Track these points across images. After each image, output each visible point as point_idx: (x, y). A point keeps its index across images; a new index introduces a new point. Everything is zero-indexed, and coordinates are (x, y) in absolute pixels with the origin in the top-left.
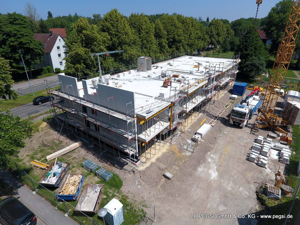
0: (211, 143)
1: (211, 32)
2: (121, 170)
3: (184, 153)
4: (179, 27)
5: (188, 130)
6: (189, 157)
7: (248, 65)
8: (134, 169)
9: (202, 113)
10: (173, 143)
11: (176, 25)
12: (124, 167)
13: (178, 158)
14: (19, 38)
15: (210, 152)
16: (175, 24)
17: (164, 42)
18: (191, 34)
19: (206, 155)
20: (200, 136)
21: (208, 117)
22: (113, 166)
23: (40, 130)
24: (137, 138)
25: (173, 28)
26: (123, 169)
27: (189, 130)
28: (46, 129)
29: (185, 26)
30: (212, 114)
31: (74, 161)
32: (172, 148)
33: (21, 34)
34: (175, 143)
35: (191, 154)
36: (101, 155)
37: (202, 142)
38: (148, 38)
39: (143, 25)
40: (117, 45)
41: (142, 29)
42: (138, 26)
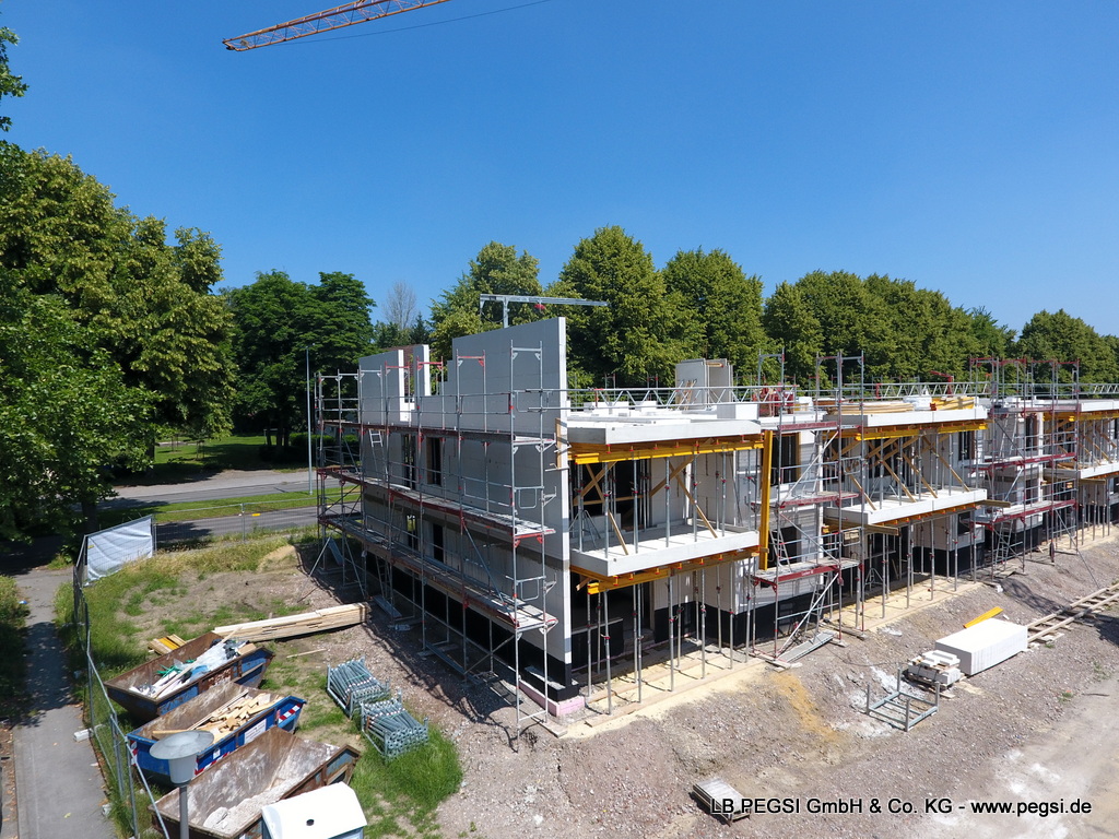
0: (1034, 712)
1: (1038, 356)
2: (479, 727)
3: (847, 725)
4: (872, 310)
5: (888, 630)
6: (876, 745)
8: (536, 730)
9: (979, 584)
10: (787, 665)
11: (860, 300)
12: (495, 714)
13: (805, 738)
14: (328, 333)
15: (1022, 751)
16: (854, 299)
17: (811, 352)
18: (930, 338)
19: (995, 761)
20: (954, 657)
21: (1016, 605)
22: (452, 706)
23: (261, 566)
24: (566, 557)
25: (849, 311)
26: (488, 720)
27: (894, 633)
28: (280, 569)
29: (901, 312)
30: (1043, 595)
31: (307, 665)
32: (773, 683)
33: (335, 323)
34: (798, 664)
35: (888, 735)
36: (419, 658)
37: (972, 696)
38: (733, 324)
39: (714, 280)
40: (609, 331)
41: (710, 293)
42: (696, 285)
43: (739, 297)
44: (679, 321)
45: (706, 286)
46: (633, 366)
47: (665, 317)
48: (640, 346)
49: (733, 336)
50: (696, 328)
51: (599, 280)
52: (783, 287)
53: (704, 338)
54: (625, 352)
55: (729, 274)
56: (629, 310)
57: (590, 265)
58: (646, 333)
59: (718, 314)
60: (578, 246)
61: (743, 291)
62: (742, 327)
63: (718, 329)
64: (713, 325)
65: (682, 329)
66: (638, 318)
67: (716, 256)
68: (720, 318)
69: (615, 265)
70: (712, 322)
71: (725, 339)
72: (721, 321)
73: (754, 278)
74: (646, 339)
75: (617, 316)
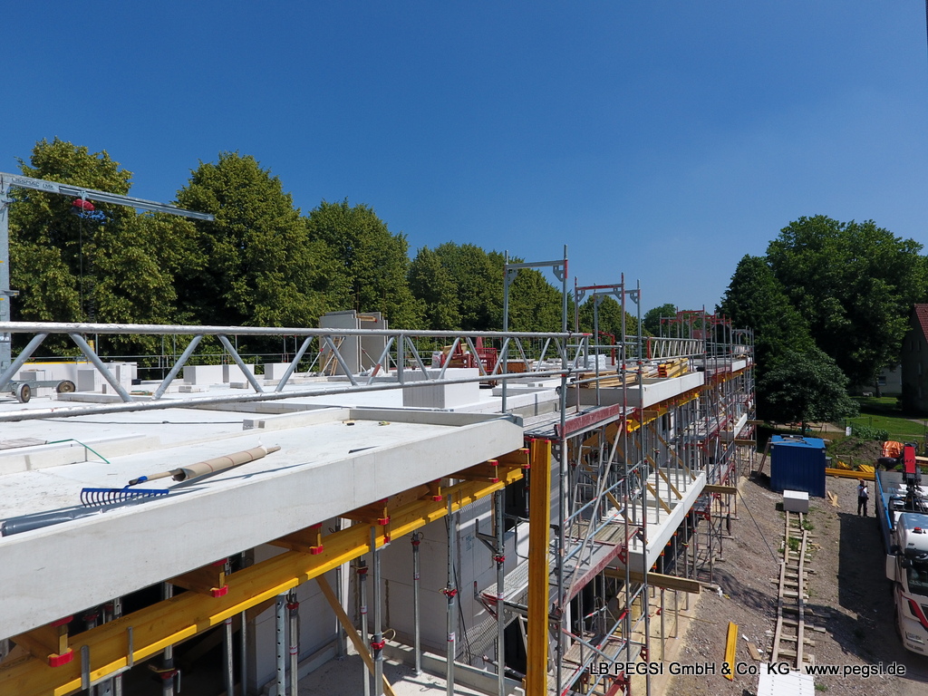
7: (781, 383)
21: (742, 614)
30: (750, 585)
38: (381, 280)
39: (361, 233)
40: (234, 275)
41: (357, 246)
42: (341, 236)
43: (387, 253)
44: (323, 271)
45: (353, 239)
46: (265, 320)
47: (308, 266)
48: (275, 295)
49: (381, 292)
50: (343, 282)
51: (222, 212)
52: (424, 251)
53: (351, 293)
54: (255, 302)
55: (376, 230)
56: (261, 251)
57: (210, 193)
58: (283, 279)
59: (365, 269)
60: (196, 171)
61: (390, 248)
62: (389, 283)
63: (365, 285)
64: (360, 280)
65: (326, 281)
66: (271, 262)
67: (362, 211)
68: (368, 273)
69: (244, 196)
70: (359, 277)
71: (373, 295)
72: (369, 277)
73: (400, 236)
74: (283, 287)
75: (245, 257)
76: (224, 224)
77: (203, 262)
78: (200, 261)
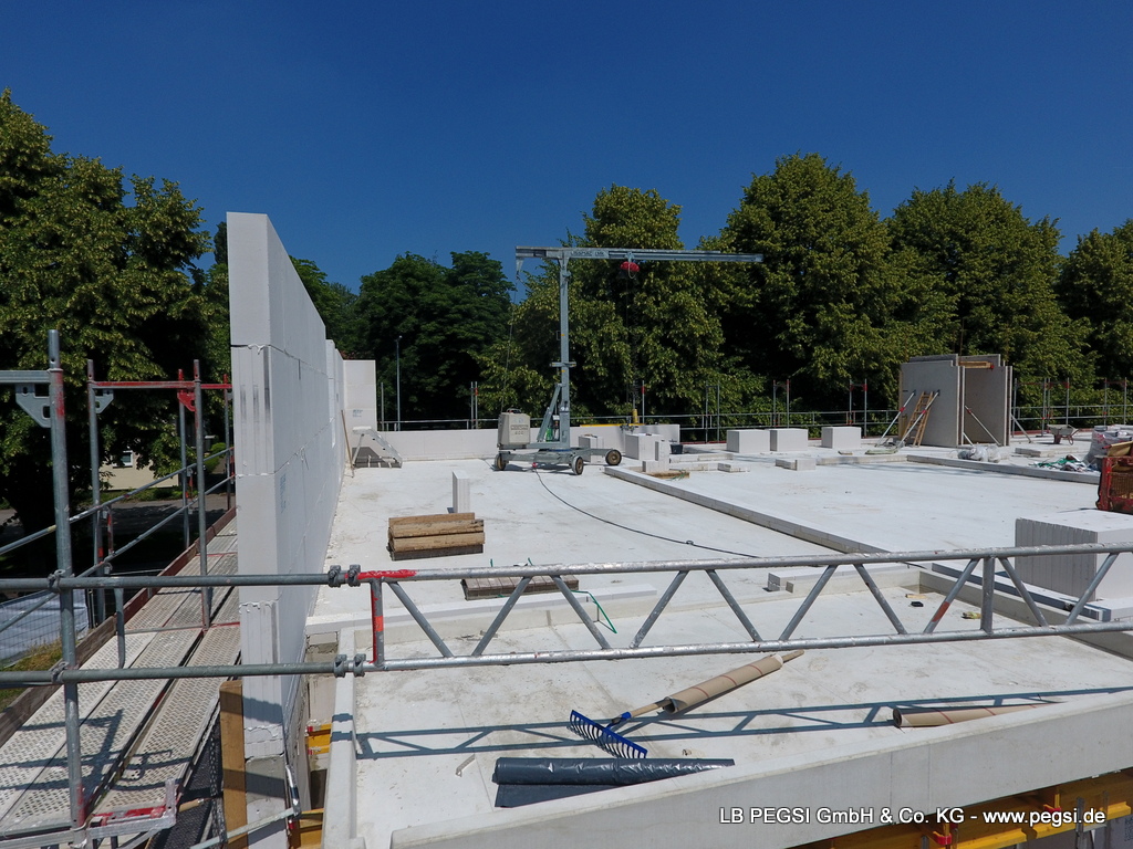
38: (1006, 296)
39: (974, 229)
40: (790, 311)
41: (966, 249)
42: (942, 238)
43: (1018, 253)
44: (910, 293)
45: (961, 239)
46: (826, 365)
47: (888, 288)
48: (840, 332)
49: (1005, 314)
50: (942, 305)
51: (777, 234)
52: (1091, 238)
53: (953, 319)
54: (815, 342)
55: (1001, 220)
56: (824, 277)
57: (764, 212)
58: (851, 312)
59: (978, 282)
60: (748, 187)
61: (1025, 244)
62: (1021, 301)
63: (978, 305)
64: (970, 298)
65: (916, 306)
66: (838, 290)
67: (978, 194)
68: (983, 287)
69: (806, 209)
70: (968, 294)
71: (990, 320)
72: (984, 292)
73: (1045, 222)
74: (851, 321)
75: (803, 287)
76: (779, 249)
77: (755, 298)
78: (751, 297)
